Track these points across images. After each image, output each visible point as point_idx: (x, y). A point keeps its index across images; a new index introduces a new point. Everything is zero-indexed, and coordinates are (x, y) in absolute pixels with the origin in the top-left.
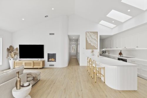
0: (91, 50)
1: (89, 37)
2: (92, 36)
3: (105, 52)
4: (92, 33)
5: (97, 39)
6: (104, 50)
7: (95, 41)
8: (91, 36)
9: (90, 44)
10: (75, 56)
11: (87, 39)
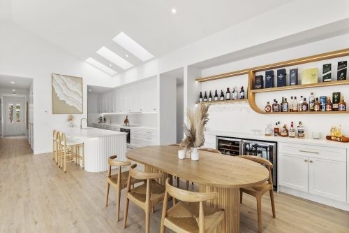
0: (66, 116)
1: (62, 86)
2: (69, 85)
3: (105, 120)
4: (69, 79)
5: (80, 92)
6: (102, 115)
7: (75, 97)
8: (65, 84)
9: (64, 102)
10: (23, 135)
11: (56, 91)
